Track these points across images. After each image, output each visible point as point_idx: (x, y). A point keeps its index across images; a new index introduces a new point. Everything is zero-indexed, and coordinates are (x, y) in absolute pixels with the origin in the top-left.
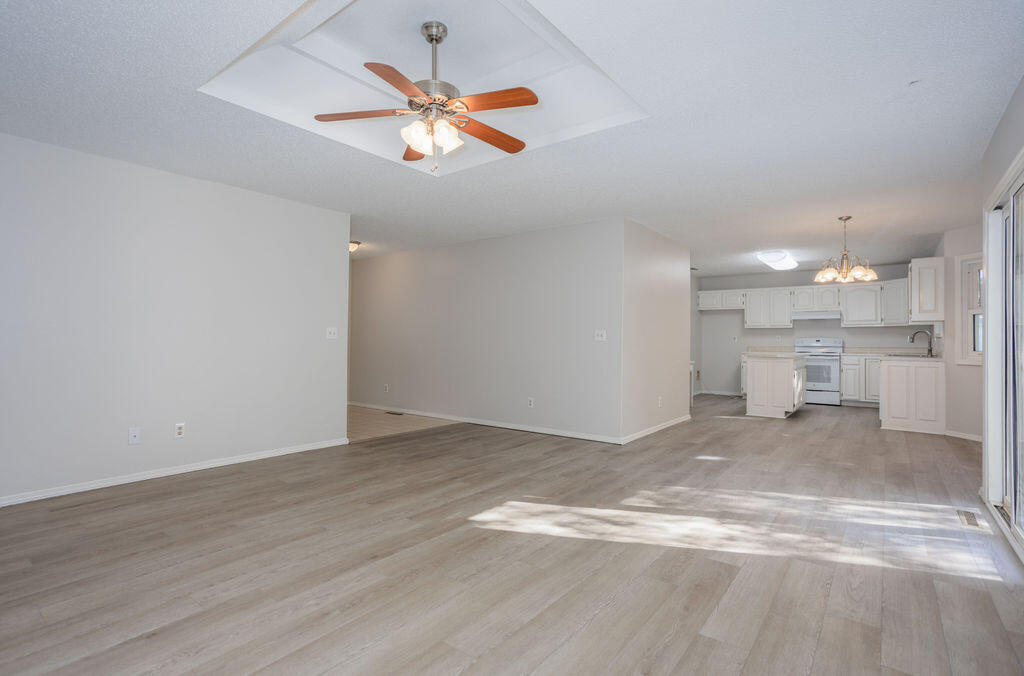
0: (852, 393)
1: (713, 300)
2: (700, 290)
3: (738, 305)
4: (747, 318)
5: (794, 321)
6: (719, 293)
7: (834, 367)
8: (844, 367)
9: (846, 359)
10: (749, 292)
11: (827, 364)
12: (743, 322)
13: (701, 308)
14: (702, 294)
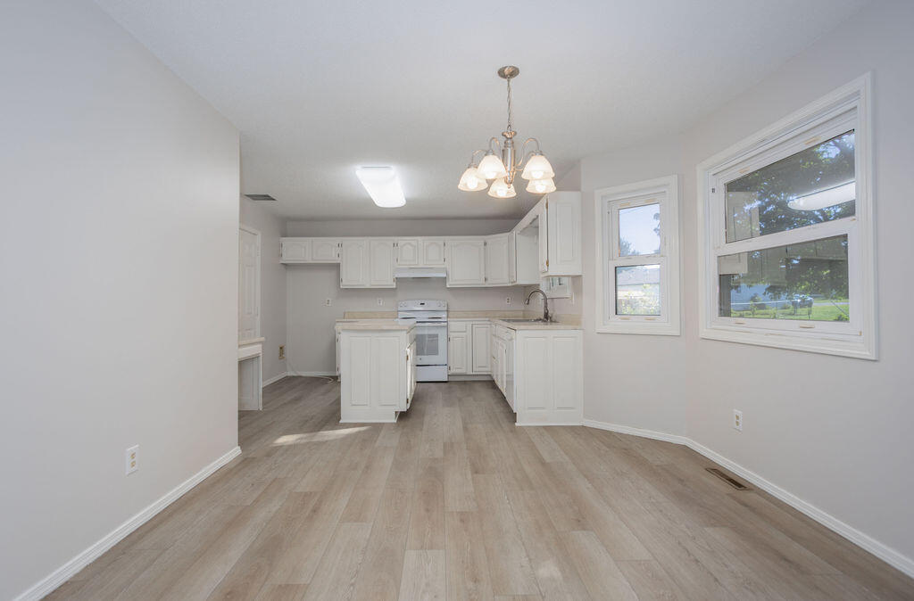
0: (462, 367)
1: (300, 250)
2: (285, 235)
3: (333, 259)
4: (343, 275)
5: (398, 280)
6: (307, 241)
7: (442, 334)
8: (451, 335)
9: (455, 325)
10: (347, 241)
11: (433, 332)
12: (339, 280)
13: (287, 259)
14: (286, 241)
